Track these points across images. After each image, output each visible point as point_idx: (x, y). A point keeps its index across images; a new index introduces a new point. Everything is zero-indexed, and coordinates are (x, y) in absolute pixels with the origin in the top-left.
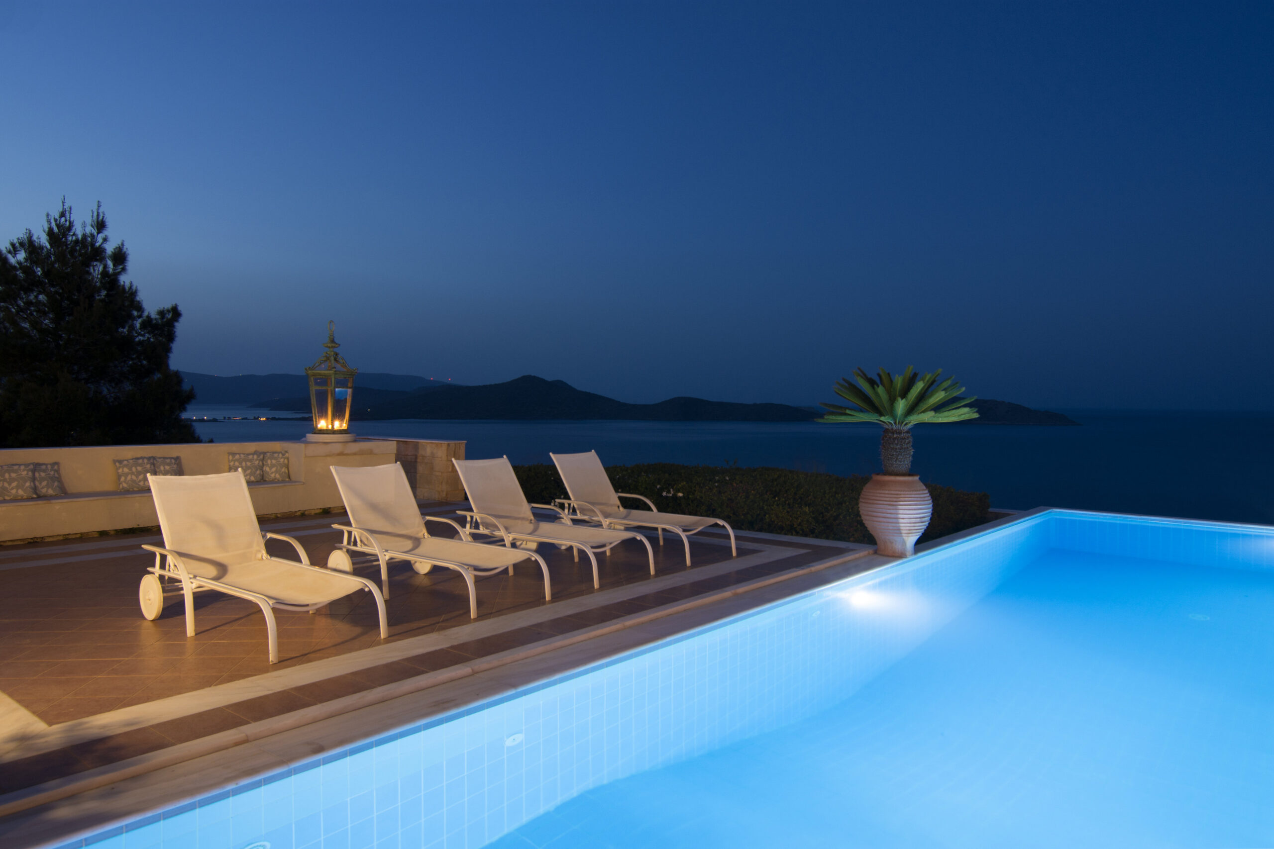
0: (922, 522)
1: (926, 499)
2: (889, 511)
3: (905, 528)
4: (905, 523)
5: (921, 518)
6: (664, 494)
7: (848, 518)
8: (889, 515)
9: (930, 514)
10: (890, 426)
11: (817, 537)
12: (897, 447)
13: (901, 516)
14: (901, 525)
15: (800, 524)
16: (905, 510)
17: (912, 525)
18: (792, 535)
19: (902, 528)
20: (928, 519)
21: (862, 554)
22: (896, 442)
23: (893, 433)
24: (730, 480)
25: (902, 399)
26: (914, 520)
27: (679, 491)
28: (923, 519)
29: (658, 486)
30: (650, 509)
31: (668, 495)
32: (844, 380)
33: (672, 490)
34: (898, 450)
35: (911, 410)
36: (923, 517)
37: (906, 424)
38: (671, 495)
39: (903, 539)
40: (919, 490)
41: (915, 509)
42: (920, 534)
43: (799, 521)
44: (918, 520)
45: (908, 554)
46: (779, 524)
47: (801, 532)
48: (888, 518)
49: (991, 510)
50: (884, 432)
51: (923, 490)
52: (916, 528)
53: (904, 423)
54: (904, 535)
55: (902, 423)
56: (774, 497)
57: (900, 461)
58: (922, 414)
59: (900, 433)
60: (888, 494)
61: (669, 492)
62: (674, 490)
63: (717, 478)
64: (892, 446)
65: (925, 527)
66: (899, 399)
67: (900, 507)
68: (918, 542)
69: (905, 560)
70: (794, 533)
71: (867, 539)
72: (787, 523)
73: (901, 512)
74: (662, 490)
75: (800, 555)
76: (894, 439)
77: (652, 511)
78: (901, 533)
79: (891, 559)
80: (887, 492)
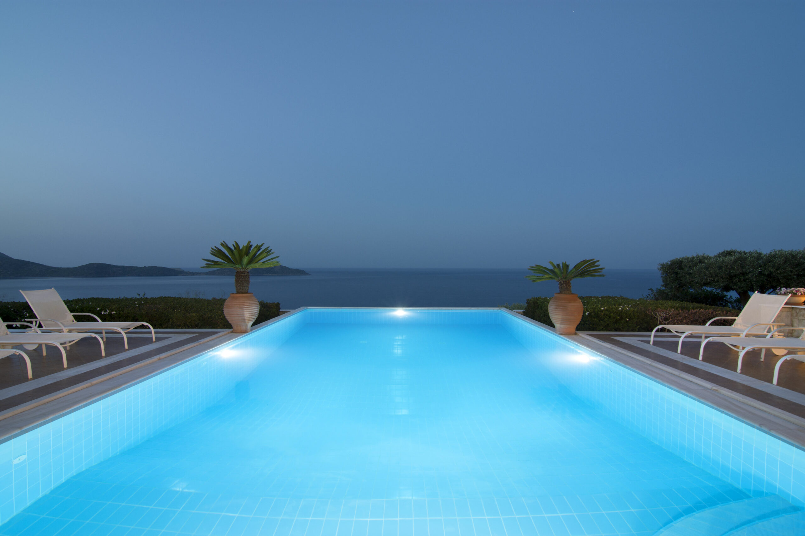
0: (255, 315)
1: (257, 304)
2: (239, 311)
3: (247, 319)
4: (247, 316)
5: (254, 313)
6: (103, 313)
7: (216, 317)
8: (239, 313)
9: (258, 311)
10: (240, 270)
11: (200, 328)
12: (243, 280)
13: (246, 313)
14: (246, 317)
15: (190, 322)
16: (247, 310)
17: (251, 316)
18: (186, 328)
19: (246, 319)
20: (258, 313)
21: (225, 333)
22: (243, 277)
23: (241, 273)
24: (144, 303)
25: (247, 256)
26: (251, 314)
27: (113, 311)
28: (256, 314)
29: (98, 309)
30: (97, 321)
31: (106, 313)
32: (216, 247)
33: (108, 310)
34: (243, 281)
35: (250, 262)
36: (256, 313)
37: (247, 269)
38: (108, 313)
39: (246, 324)
40: (254, 300)
41: (252, 309)
42: (254, 321)
43: (190, 321)
44: (253, 314)
45: (248, 331)
46: (178, 323)
47: (191, 326)
48: (239, 314)
49: (281, 310)
50: (236, 273)
51: (256, 300)
52: (252, 318)
53: (247, 268)
54: (246, 322)
55: (246, 268)
56: (174, 310)
57: (245, 287)
58: (256, 263)
59: (244, 273)
60: (239, 303)
61: (106, 311)
62: (109, 310)
63: (136, 302)
64: (240, 280)
65: (256, 317)
66: (246, 256)
67: (245, 308)
68: (253, 325)
69: (247, 334)
70: (187, 327)
71: (227, 325)
72: (183, 322)
73: (245, 311)
74: (101, 310)
75: (192, 337)
76: (242, 276)
77: (98, 321)
78: (245, 321)
79: (240, 334)
80: (238, 302)
